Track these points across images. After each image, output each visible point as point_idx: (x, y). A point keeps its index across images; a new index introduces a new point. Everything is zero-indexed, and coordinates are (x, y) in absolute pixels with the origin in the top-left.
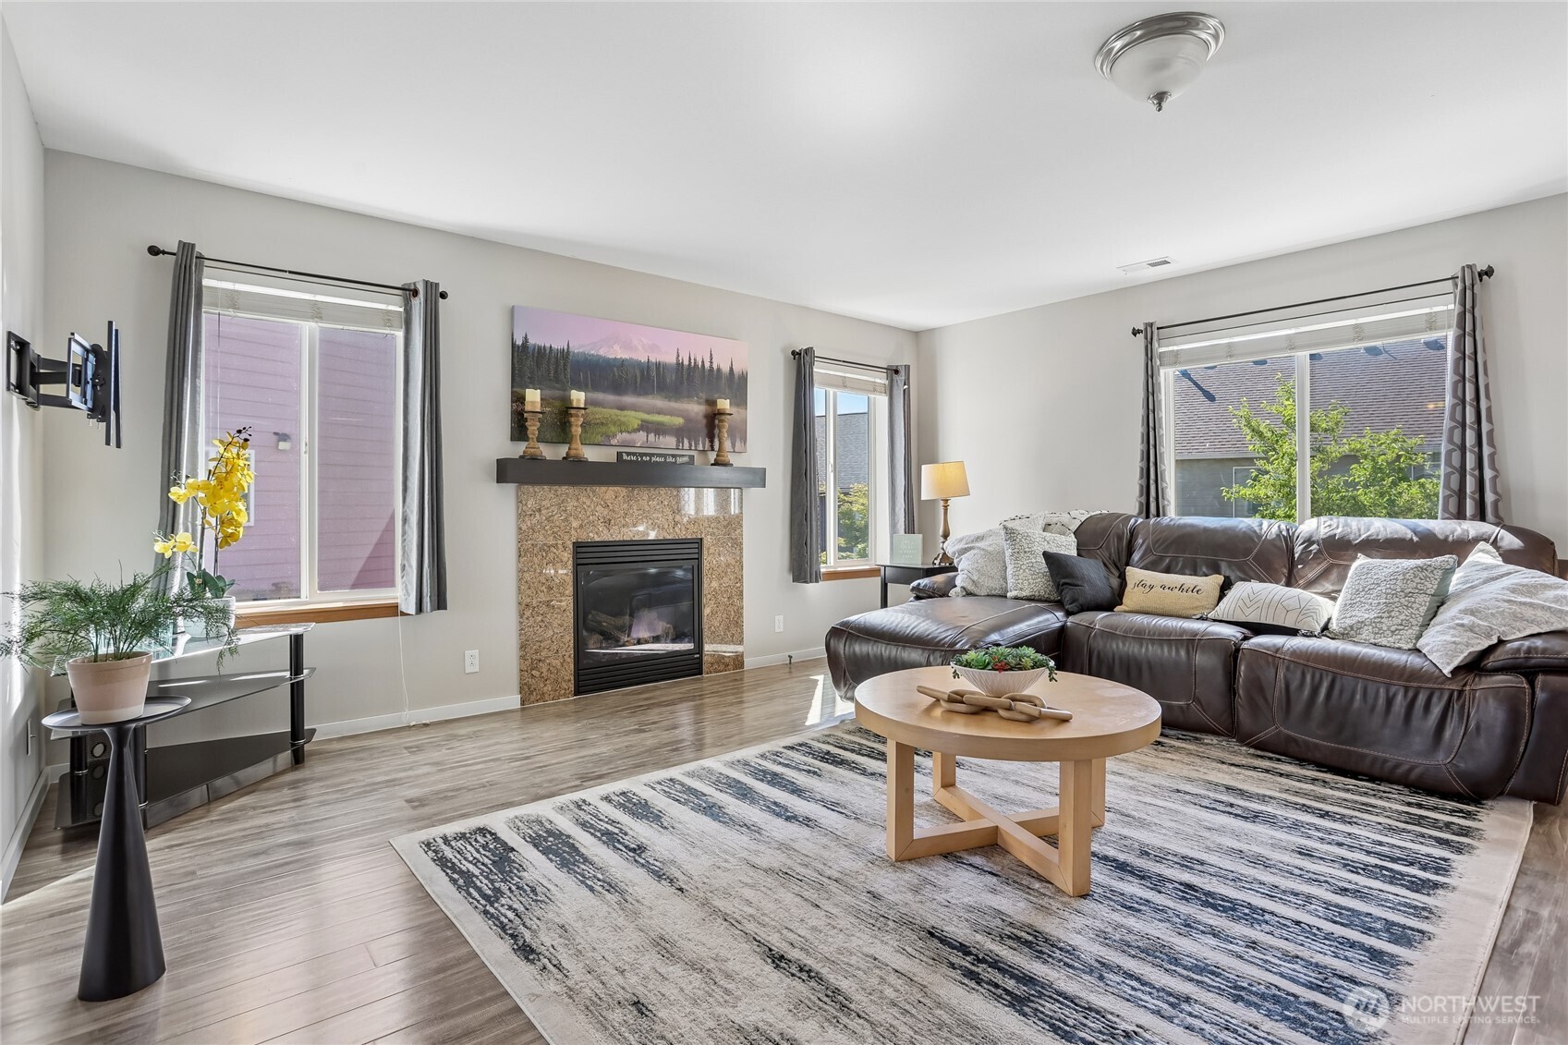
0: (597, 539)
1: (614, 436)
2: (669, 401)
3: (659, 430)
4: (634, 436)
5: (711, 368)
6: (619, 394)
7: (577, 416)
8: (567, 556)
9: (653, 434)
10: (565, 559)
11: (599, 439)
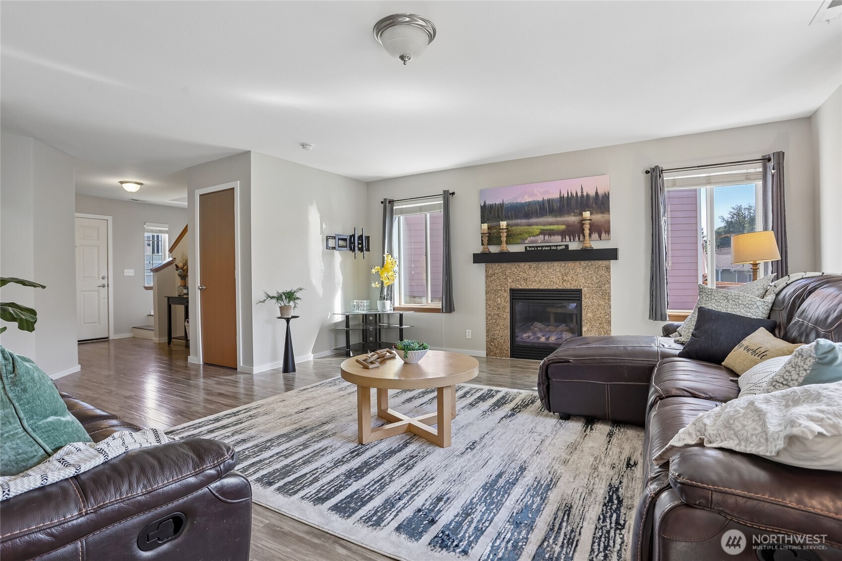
0: (520, 287)
1: (526, 239)
2: (556, 218)
3: (551, 233)
4: (537, 238)
5: (582, 196)
6: (528, 219)
7: (503, 232)
8: (507, 295)
9: (547, 236)
10: (505, 296)
11: (519, 241)
